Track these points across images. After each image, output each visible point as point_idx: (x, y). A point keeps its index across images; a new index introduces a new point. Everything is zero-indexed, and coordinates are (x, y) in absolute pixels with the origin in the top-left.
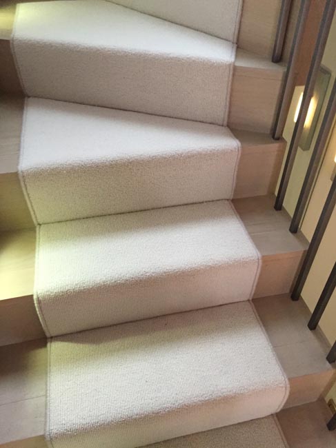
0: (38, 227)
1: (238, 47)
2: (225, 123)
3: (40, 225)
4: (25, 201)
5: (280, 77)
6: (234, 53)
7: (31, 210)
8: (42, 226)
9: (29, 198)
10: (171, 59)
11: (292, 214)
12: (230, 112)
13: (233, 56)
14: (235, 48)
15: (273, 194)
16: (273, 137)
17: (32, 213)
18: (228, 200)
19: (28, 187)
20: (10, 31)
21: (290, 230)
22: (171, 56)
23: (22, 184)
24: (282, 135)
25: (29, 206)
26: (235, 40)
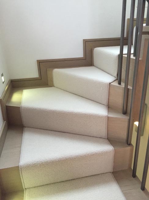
0: (25, 190)
1: (108, 107)
2: (106, 138)
3: (26, 189)
4: (20, 178)
5: (127, 121)
6: (107, 111)
7: (23, 182)
8: (27, 190)
9: (22, 177)
10: (83, 114)
11: (141, 179)
12: (108, 133)
13: (107, 113)
14: (107, 108)
15: (131, 168)
16: (127, 143)
17: (23, 184)
18: (110, 172)
19: (23, 173)
20: (20, 103)
21: (141, 189)
22: (83, 113)
23: (20, 172)
24: (131, 142)
25: (22, 181)
26: (107, 105)
